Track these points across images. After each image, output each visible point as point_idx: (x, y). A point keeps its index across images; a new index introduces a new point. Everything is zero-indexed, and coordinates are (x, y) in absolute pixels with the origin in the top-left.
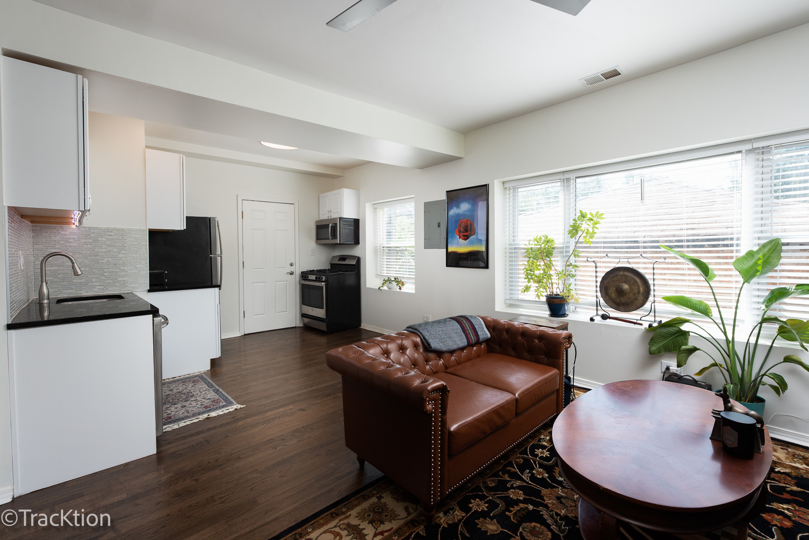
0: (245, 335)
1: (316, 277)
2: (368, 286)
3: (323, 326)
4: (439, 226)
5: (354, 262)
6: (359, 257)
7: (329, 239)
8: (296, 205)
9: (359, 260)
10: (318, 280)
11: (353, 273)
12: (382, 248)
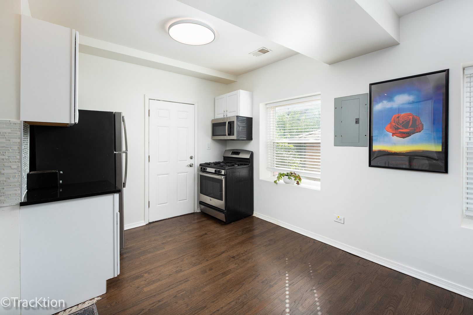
0: (150, 223)
1: (216, 171)
2: (261, 178)
3: (221, 216)
4: (357, 121)
5: (247, 156)
6: (252, 152)
7: (226, 135)
8: (196, 105)
9: (252, 154)
10: (217, 173)
11: (247, 166)
12: (272, 143)
